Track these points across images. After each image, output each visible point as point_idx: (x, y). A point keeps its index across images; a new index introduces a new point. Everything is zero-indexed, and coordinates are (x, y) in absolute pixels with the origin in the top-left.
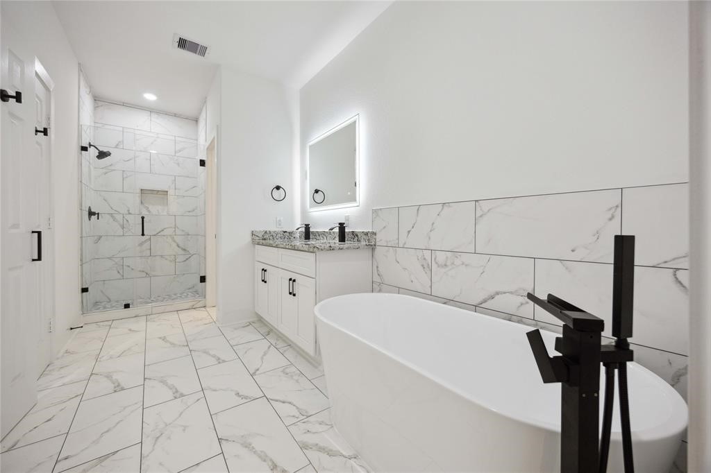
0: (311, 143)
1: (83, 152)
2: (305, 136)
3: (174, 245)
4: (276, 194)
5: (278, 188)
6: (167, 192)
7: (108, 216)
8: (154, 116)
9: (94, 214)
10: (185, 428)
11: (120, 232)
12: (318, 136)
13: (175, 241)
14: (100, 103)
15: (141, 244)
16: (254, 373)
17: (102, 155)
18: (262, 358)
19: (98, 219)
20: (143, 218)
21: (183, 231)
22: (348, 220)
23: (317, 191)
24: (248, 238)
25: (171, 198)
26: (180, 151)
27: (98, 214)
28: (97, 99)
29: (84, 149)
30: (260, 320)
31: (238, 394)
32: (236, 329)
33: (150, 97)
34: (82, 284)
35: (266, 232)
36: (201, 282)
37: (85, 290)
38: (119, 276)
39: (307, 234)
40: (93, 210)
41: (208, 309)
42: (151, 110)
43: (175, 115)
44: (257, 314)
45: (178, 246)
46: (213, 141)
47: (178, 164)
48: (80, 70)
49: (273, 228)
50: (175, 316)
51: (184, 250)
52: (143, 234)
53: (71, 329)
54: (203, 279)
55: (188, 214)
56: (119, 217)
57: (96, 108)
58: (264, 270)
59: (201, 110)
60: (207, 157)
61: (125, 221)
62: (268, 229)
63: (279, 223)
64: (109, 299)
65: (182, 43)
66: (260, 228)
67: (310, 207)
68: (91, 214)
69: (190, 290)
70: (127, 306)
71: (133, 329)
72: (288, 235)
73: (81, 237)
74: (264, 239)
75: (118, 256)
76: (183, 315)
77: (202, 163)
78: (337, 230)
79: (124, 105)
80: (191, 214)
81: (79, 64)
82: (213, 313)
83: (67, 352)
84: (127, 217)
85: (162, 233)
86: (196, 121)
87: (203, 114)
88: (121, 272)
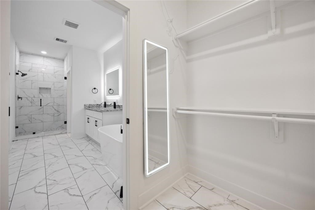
0: (107, 73)
1: (17, 75)
2: (105, 71)
3: (53, 109)
4: (94, 91)
5: (95, 89)
6: (50, 88)
7: (25, 99)
8: (45, 59)
9: (20, 98)
10: (58, 163)
11: (30, 104)
12: (109, 71)
13: (54, 108)
14: (22, 54)
15: (39, 109)
16: (82, 151)
17: (23, 75)
18: (86, 147)
19: (22, 100)
20: (41, 100)
21: (58, 104)
22: (117, 101)
23: (110, 89)
24: (83, 107)
25: (52, 91)
26: (56, 72)
27: (22, 98)
28: (21, 52)
29: (17, 74)
30: (88, 136)
31: (76, 156)
32: (78, 139)
33: (44, 53)
34: (16, 125)
35: (90, 105)
36: (65, 123)
37: (17, 127)
38: (29, 122)
39: (105, 105)
40: (19, 96)
41: (68, 134)
42: (44, 56)
43: (54, 58)
44: (86, 134)
45: (55, 110)
46: (69, 71)
47: (55, 77)
48: (16, 44)
49: (92, 103)
50: (54, 137)
51: (58, 111)
52: (41, 106)
53: (13, 141)
54: (66, 122)
55: (59, 97)
56: (30, 99)
57: (20, 56)
58: (88, 118)
59: (65, 57)
60: (67, 76)
61: (32, 100)
62: (91, 104)
63: (95, 101)
64: (25, 131)
65: (57, 39)
66: (88, 103)
67: (107, 95)
68: (19, 98)
69: (61, 127)
70: (34, 133)
71: (37, 141)
72: (99, 106)
73: (16, 107)
74: (89, 107)
75: (29, 114)
76: (57, 136)
77: (66, 78)
78: (113, 104)
79: (32, 54)
80: (61, 97)
81: (16, 42)
82: (69, 135)
83: (13, 148)
84: (34, 99)
85: (48, 105)
86: (63, 60)
87: (66, 58)
88: (30, 120)
